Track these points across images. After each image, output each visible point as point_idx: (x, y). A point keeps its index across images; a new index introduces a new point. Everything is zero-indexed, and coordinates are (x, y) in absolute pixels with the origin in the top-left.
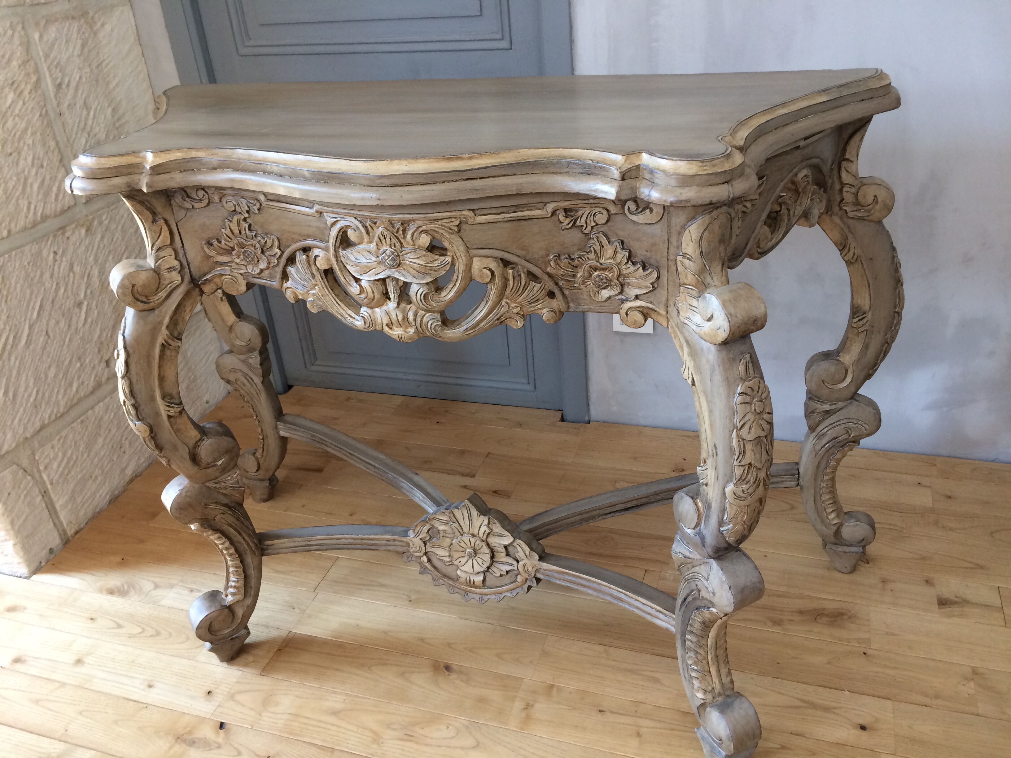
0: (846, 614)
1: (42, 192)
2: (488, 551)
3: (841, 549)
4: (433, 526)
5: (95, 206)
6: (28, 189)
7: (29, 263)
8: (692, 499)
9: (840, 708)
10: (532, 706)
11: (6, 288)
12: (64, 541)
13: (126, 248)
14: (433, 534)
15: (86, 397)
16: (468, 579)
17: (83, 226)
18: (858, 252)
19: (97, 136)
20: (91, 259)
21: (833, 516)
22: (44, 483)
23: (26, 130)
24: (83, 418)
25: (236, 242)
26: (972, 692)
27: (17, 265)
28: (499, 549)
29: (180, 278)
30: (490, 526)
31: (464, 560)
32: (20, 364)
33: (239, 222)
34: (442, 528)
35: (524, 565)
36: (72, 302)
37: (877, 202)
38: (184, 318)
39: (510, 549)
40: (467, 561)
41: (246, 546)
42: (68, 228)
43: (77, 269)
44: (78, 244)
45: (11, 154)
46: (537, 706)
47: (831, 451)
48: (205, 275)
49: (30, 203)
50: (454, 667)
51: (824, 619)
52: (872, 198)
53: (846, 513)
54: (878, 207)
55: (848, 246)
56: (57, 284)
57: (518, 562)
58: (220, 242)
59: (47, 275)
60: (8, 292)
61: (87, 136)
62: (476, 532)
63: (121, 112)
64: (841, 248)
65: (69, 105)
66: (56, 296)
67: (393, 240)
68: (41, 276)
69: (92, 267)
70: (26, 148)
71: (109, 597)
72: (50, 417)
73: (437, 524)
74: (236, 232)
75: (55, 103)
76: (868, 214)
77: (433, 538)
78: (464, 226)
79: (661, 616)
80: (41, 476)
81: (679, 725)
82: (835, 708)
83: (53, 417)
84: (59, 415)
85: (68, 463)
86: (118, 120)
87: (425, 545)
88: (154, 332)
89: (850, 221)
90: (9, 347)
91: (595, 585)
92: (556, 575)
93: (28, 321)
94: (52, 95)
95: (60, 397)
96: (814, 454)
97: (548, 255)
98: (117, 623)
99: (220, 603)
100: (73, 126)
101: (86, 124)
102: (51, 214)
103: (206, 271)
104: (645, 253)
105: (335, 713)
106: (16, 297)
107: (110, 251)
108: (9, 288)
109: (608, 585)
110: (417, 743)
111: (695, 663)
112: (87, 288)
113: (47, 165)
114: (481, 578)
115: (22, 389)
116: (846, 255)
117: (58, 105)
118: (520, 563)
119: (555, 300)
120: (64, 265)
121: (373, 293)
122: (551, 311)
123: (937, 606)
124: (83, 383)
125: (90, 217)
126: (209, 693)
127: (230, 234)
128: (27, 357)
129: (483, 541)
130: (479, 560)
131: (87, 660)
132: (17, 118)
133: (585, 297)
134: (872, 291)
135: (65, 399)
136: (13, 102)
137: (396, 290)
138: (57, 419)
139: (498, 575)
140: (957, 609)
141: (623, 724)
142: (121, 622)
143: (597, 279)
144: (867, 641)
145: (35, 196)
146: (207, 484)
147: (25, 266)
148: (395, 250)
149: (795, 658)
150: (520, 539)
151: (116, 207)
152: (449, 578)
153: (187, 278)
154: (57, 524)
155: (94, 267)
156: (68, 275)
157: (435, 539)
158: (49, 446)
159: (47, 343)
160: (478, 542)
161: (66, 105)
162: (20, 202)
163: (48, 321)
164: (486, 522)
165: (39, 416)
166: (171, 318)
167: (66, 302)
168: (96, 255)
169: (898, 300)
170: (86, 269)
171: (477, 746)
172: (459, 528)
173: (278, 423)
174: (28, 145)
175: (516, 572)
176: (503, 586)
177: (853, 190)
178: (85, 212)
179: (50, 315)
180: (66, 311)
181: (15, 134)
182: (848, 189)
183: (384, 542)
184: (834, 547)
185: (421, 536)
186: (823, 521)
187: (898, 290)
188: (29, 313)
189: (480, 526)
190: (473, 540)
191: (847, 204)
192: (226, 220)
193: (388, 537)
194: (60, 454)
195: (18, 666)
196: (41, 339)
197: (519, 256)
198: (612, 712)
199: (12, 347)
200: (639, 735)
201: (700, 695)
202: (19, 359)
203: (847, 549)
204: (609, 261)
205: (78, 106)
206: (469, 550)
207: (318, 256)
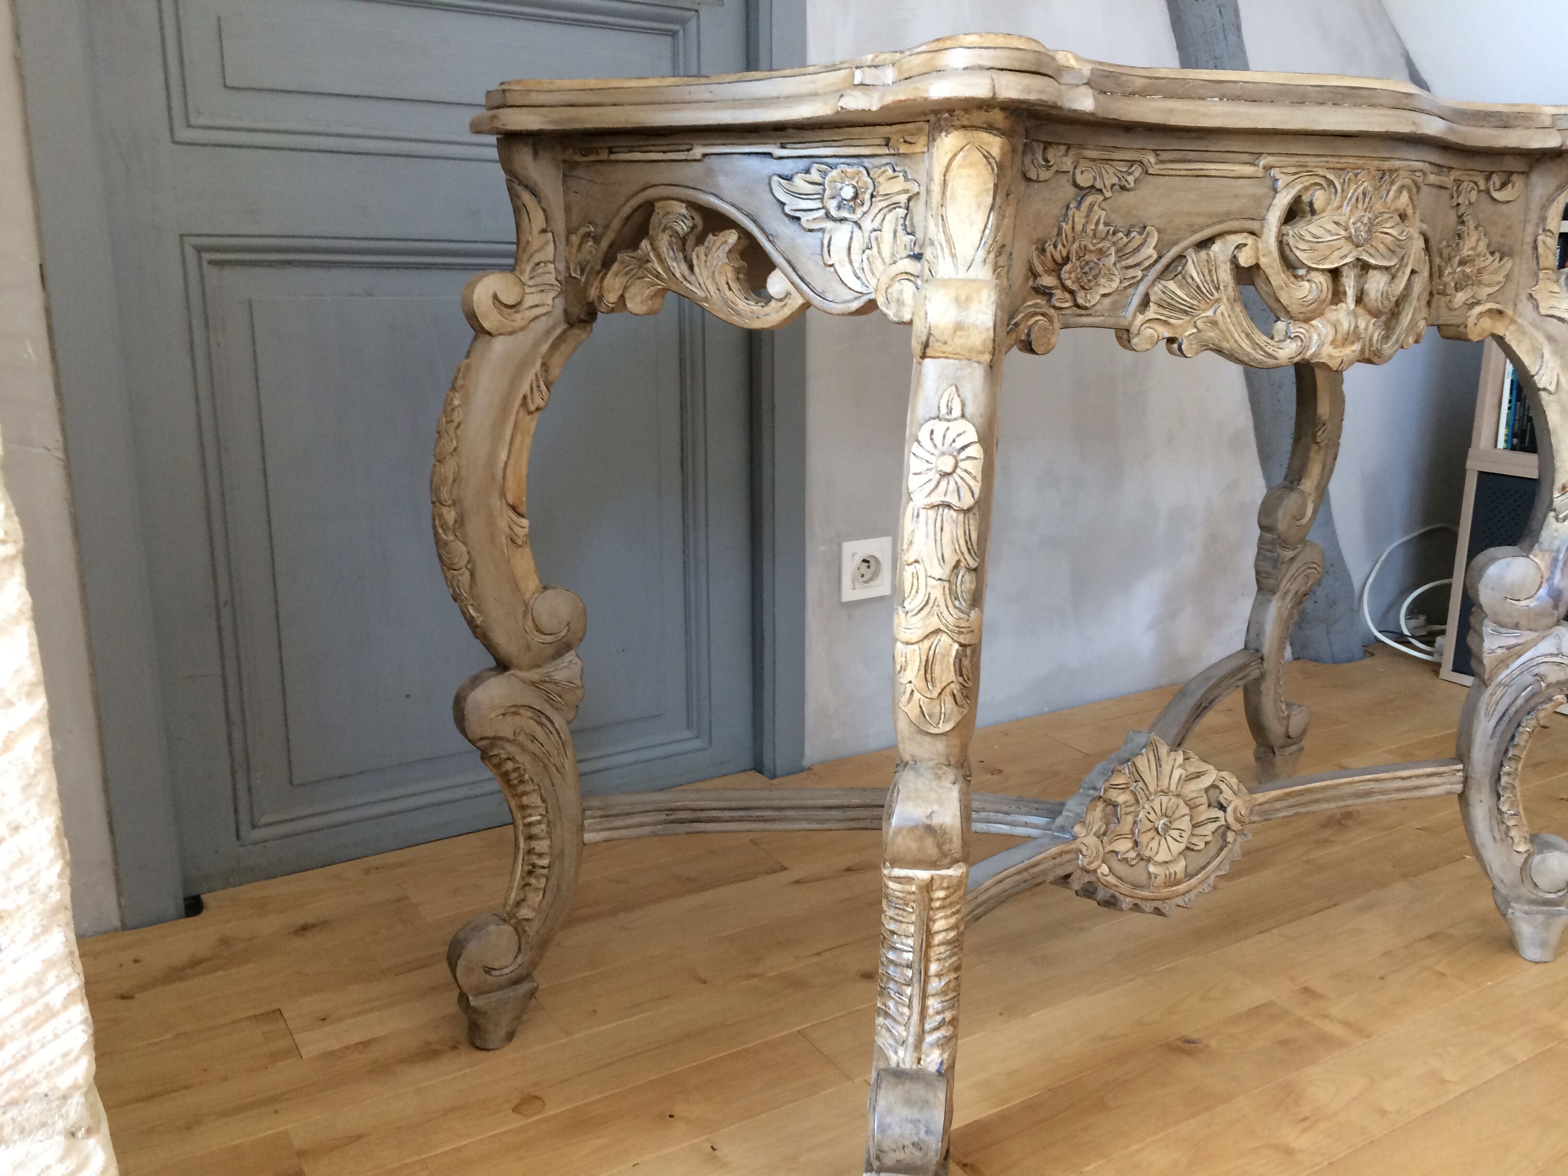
2: (1186, 810)
4: (1108, 801)
10: (1329, 1015)
14: (1107, 817)
16: (1166, 873)
25: (1075, 246)
28: (1199, 800)
30: (1185, 764)
31: (1154, 844)
33: (1091, 207)
34: (1122, 799)
35: (1235, 811)
39: (1211, 794)
40: (1159, 843)
46: (1332, 1011)
50: (1194, 1036)
51: (1349, 822)
57: (1222, 808)
62: (1165, 786)
73: (1114, 796)
74: (1079, 227)
77: (1109, 824)
79: (1436, 780)
87: (1102, 842)
91: (1330, 793)
92: (1278, 805)
109: (1350, 779)
114: (1182, 863)
118: (1228, 810)
127: (1069, 233)
129: (1178, 795)
130: (1174, 833)
139: (1202, 846)
141: (1416, 975)
150: (1224, 768)
152: (1140, 887)
157: (1112, 825)
160: (1174, 799)
164: (1180, 759)
172: (1144, 788)
175: (1221, 830)
176: (1208, 863)
183: (1051, 863)
185: (1094, 830)
189: (1172, 772)
190: (1165, 799)
192: (1071, 206)
200: (1443, 974)
201: (1522, 848)
206: (1162, 822)
207: (1245, 245)
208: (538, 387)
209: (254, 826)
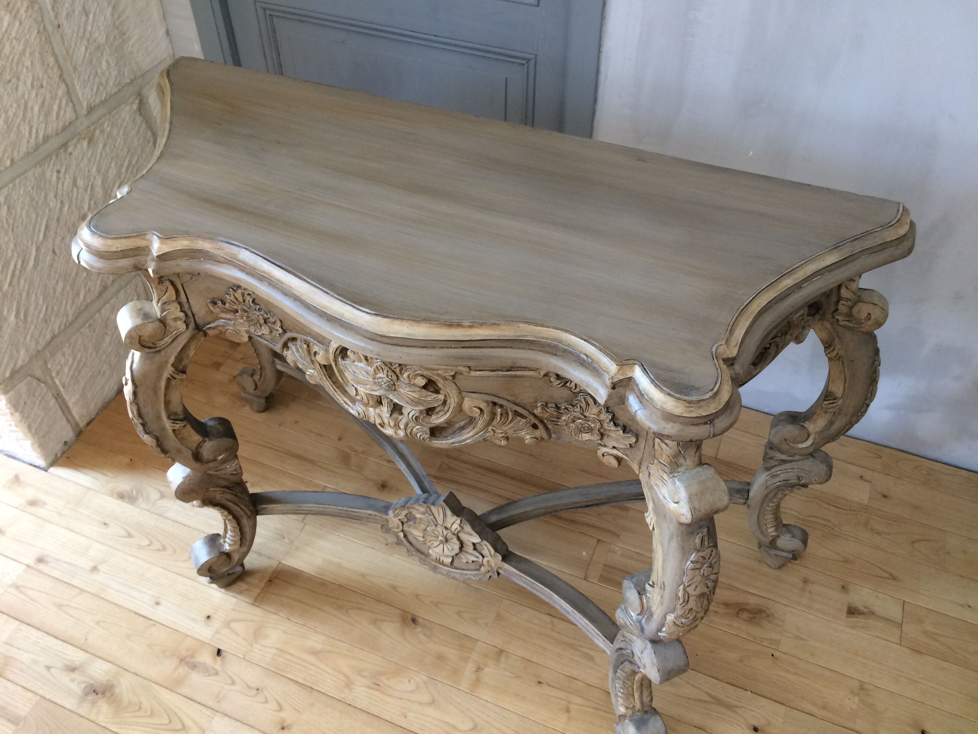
0: (765, 612)
1: (43, 113)
2: (458, 543)
3: (773, 552)
4: (411, 513)
5: (96, 115)
6: (29, 114)
7: (33, 188)
8: (639, 594)
9: (741, 707)
10: (482, 669)
11: (12, 217)
12: (77, 433)
13: (129, 151)
14: (410, 518)
15: (93, 302)
16: (438, 558)
17: (84, 138)
18: (841, 353)
19: (97, 41)
20: (94, 170)
21: (772, 529)
22: (56, 387)
23: (24, 51)
24: (90, 322)
25: (239, 307)
26: (854, 707)
27: (22, 192)
28: (468, 543)
29: (185, 327)
30: (462, 525)
31: (436, 544)
32: (29, 285)
33: (243, 294)
34: (418, 516)
35: (488, 562)
36: (77, 216)
37: (869, 319)
38: (188, 355)
39: (478, 546)
40: (439, 545)
41: (242, 513)
42: (70, 144)
43: (80, 182)
44: (80, 158)
45: (9, 81)
46: (487, 670)
47: (781, 488)
48: (209, 323)
49: (31, 128)
50: (420, 620)
51: (746, 615)
52: (866, 315)
53: (785, 525)
54: (869, 323)
55: (833, 346)
56: (62, 202)
57: (483, 557)
58: (224, 303)
59: (51, 195)
60: (14, 220)
61: (86, 43)
62: (449, 526)
63: (121, 9)
64: (827, 346)
65: (67, 15)
66: (61, 213)
67: (390, 373)
68: (46, 197)
69: (95, 178)
70: (25, 70)
71: (119, 502)
72: (59, 328)
73: (414, 512)
74: (241, 299)
75: (52, 14)
76: (858, 326)
77: (411, 520)
78: (458, 376)
79: (600, 639)
80: (54, 382)
81: (603, 705)
82: (737, 707)
83: (63, 327)
84: (68, 324)
85: (78, 365)
86: (119, 17)
87: (403, 524)
88: (161, 368)
89: (840, 329)
90: (17, 272)
92: (514, 576)
93: (34, 244)
94: (49, 7)
95: (68, 307)
96: (765, 487)
97: (536, 402)
98: (128, 532)
99: (219, 549)
100: (73, 36)
101: (85, 31)
102: (52, 134)
103: (210, 321)
104: (627, 421)
105: (315, 653)
106: (22, 224)
107: (112, 159)
108: (15, 217)
110: (382, 693)
111: (622, 688)
112: (90, 200)
113: (47, 83)
114: (450, 560)
115: (32, 308)
116: (829, 353)
117: (56, 17)
118: (485, 559)
119: (538, 430)
120: (68, 180)
121: (368, 400)
122: (534, 438)
123: (845, 614)
124: (89, 290)
125: (92, 128)
126: (208, 617)
127: (234, 300)
128: (35, 278)
129: (454, 534)
130: (449, 546)
131: (102, 568)
132: (14, 41)
133: (567, 433)
134: (847, 385)
135: (73, 309)
136: (9, 25)
137: (390, 406)
138: (66, 328)
139: (465, 561)
140: (862, 620)
141: (557, 698)
142: (132, 532)
143: (580, 426)
144: (777, 642)
145: (35, 120)
146: (209, 472)
147: (30, 191)
148: (391, 380)
149: (712, 651)
150: (487, 541)
151: (118, 112)
152: (422, 553)
153: (192, 326)
154: (69, 418)
155: (97, 177)
156: (72, 191)
157: (412, 522)
158: (59, 354)
159: (54, 260)
160: (450, 534)
161: (64, 15)
162: (21, 128)
163: (54, 240)
164: (458, 522)
165: (49, 329)
166: (176, 358)
167: (70, 217)
168: (99, 165)
169: (869, 395)
170: (89, 180)
171: (432, 703)
172: (434, 520)
173: (275, 359)
174: (27, 67)
175: (480, 564)
176: (468, 570)
177: (849, 303)
178: (86, 123)
179: (56, 233)
180: (71, 226)
181: (13, 60)
182: (844, 302)
184: (767, 549)
185: (399, 517)
186: (762, 532)
187: (871, 388)
188: (36, 235)
189: (453, 523)
190: (445, 532)
191: (840, 314)
192: (231, 290)
193: (370, 512)
194: (71, 359)
195: (41, 567)
196: (48, 258)
197: (508, 401)
198: (549, 685)
199: (21, 271)
200: (568, 710)
201: (622, 709)
202: (28, 281)
203: (779, 553)
204: (592, 416)
205: (76, 13)
206: (441, 538)
207: (319, 354)
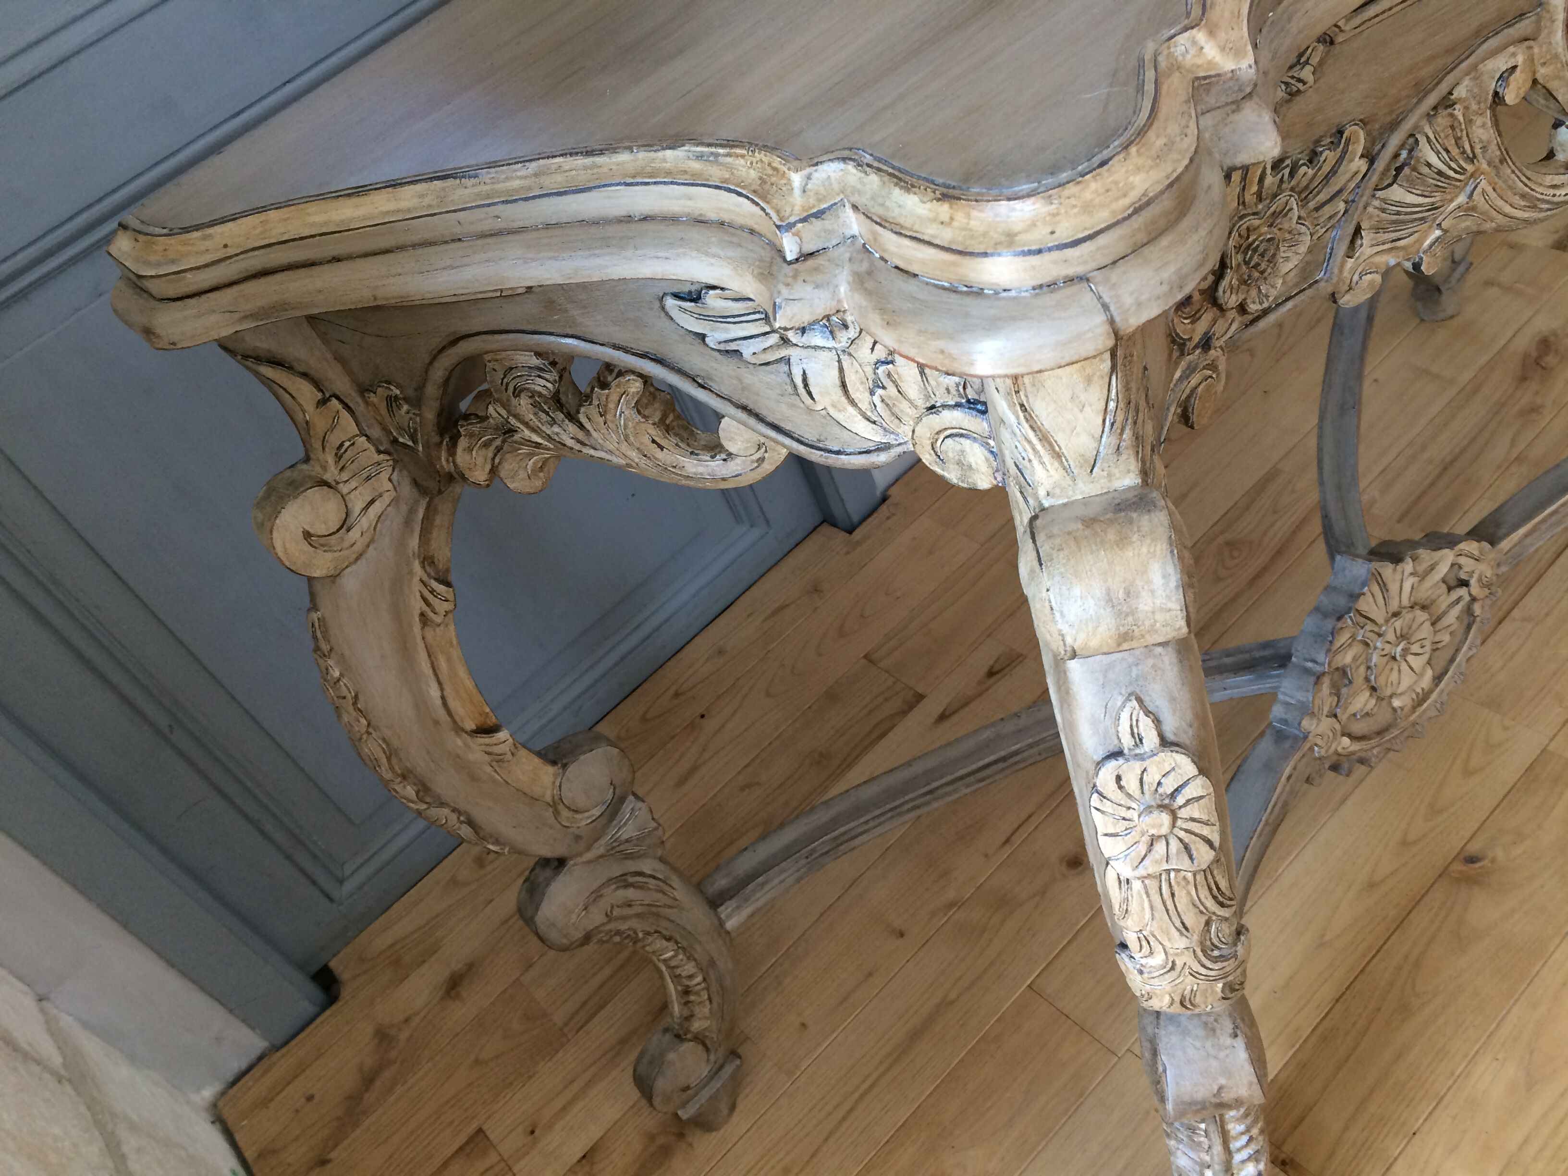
0: (1547, 337)
2: (1424, 616)
4: (1335, 670)
14: (1339, 683)
16: (1412, 698)
28: (1438, 594)
30: (1416, 567)
31: (1394, 676)
34: (1348, 658)
35: (1480, 580)
39: (1451, 575)
40: (1399, 671)
51: (1550, 360)
57: (1464, 583)
62: (1397, 603)
73: (1340, 660)
77: (1343, 688)
87: (1335, 716)
92: (1528, 541)
114: (1430, 672)
118: (1472, 582)
129: (1412, 608)
130: (1417, 648)
139: (1448, 638)
152: (1386, 730)
157: (1346, 690)
160: (1409, 614)
164: (1409, 566)
172: (1372, 627)
175: (1466, 609)
176: (1459, 651)
185: (1325, 713)
189: (1401, 587)
190: (1397, 624)
206: (1399, 649)
207: (1514, 68)
208: (432, 592)
209: (341, 881)
